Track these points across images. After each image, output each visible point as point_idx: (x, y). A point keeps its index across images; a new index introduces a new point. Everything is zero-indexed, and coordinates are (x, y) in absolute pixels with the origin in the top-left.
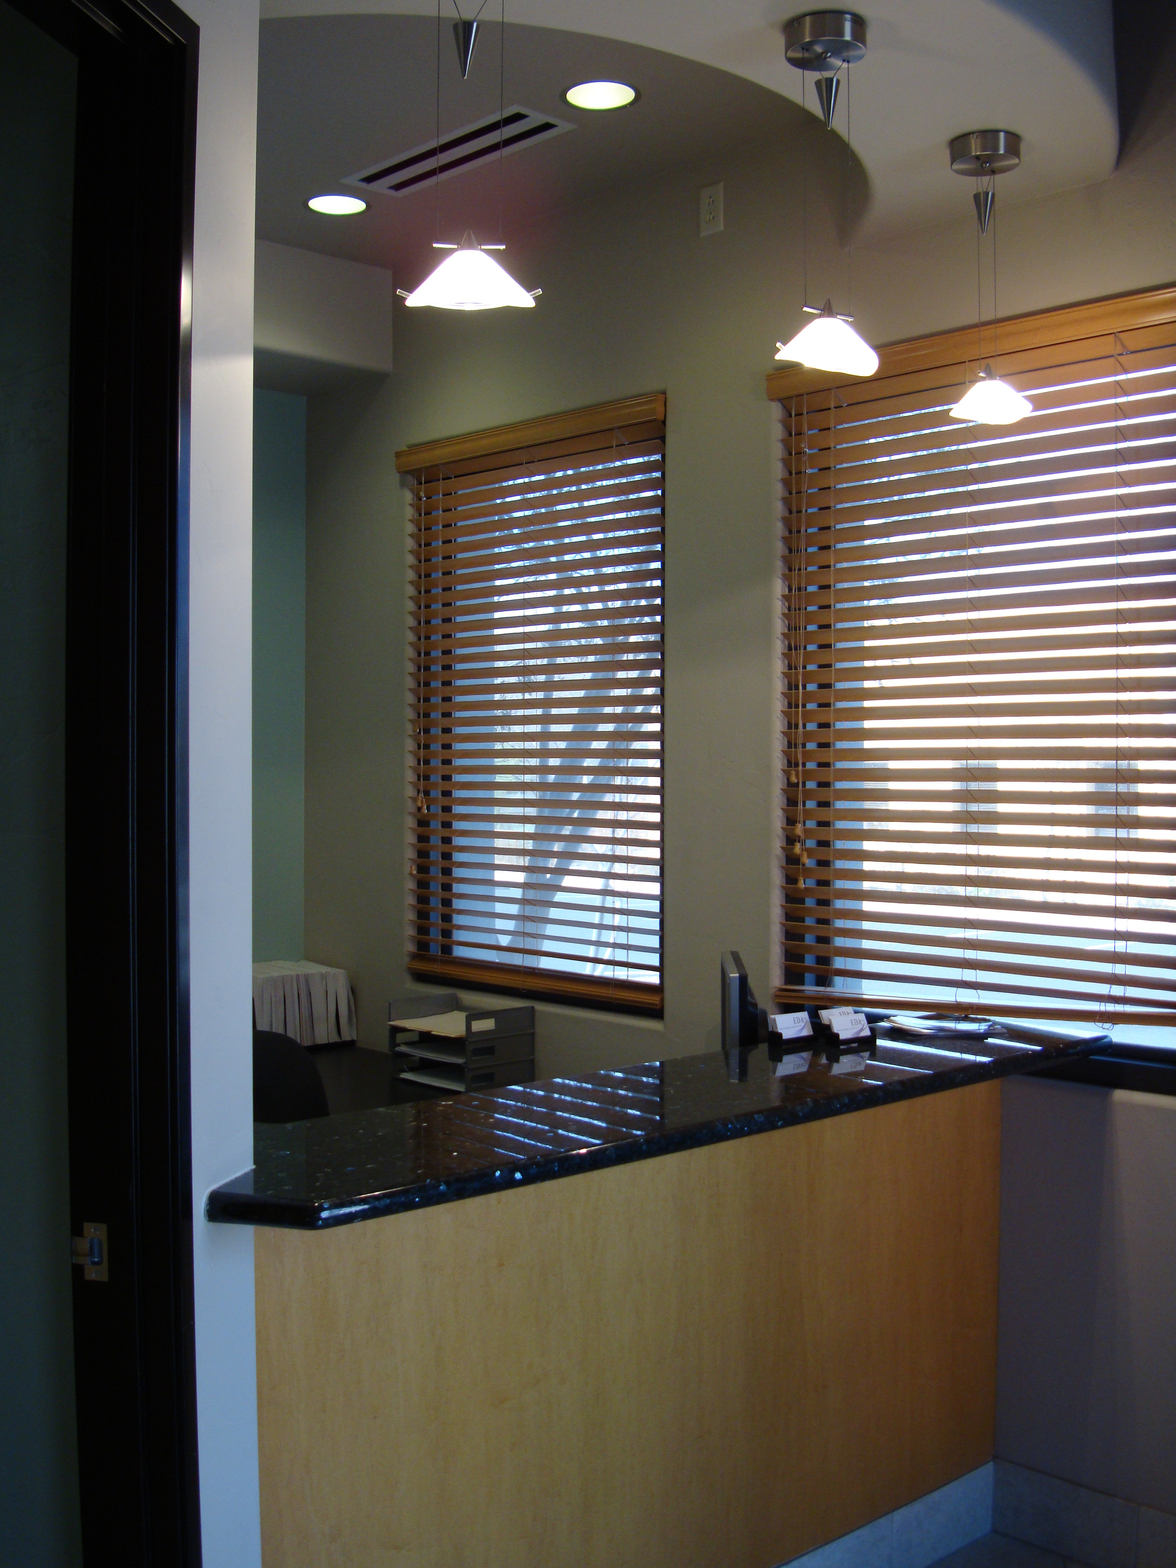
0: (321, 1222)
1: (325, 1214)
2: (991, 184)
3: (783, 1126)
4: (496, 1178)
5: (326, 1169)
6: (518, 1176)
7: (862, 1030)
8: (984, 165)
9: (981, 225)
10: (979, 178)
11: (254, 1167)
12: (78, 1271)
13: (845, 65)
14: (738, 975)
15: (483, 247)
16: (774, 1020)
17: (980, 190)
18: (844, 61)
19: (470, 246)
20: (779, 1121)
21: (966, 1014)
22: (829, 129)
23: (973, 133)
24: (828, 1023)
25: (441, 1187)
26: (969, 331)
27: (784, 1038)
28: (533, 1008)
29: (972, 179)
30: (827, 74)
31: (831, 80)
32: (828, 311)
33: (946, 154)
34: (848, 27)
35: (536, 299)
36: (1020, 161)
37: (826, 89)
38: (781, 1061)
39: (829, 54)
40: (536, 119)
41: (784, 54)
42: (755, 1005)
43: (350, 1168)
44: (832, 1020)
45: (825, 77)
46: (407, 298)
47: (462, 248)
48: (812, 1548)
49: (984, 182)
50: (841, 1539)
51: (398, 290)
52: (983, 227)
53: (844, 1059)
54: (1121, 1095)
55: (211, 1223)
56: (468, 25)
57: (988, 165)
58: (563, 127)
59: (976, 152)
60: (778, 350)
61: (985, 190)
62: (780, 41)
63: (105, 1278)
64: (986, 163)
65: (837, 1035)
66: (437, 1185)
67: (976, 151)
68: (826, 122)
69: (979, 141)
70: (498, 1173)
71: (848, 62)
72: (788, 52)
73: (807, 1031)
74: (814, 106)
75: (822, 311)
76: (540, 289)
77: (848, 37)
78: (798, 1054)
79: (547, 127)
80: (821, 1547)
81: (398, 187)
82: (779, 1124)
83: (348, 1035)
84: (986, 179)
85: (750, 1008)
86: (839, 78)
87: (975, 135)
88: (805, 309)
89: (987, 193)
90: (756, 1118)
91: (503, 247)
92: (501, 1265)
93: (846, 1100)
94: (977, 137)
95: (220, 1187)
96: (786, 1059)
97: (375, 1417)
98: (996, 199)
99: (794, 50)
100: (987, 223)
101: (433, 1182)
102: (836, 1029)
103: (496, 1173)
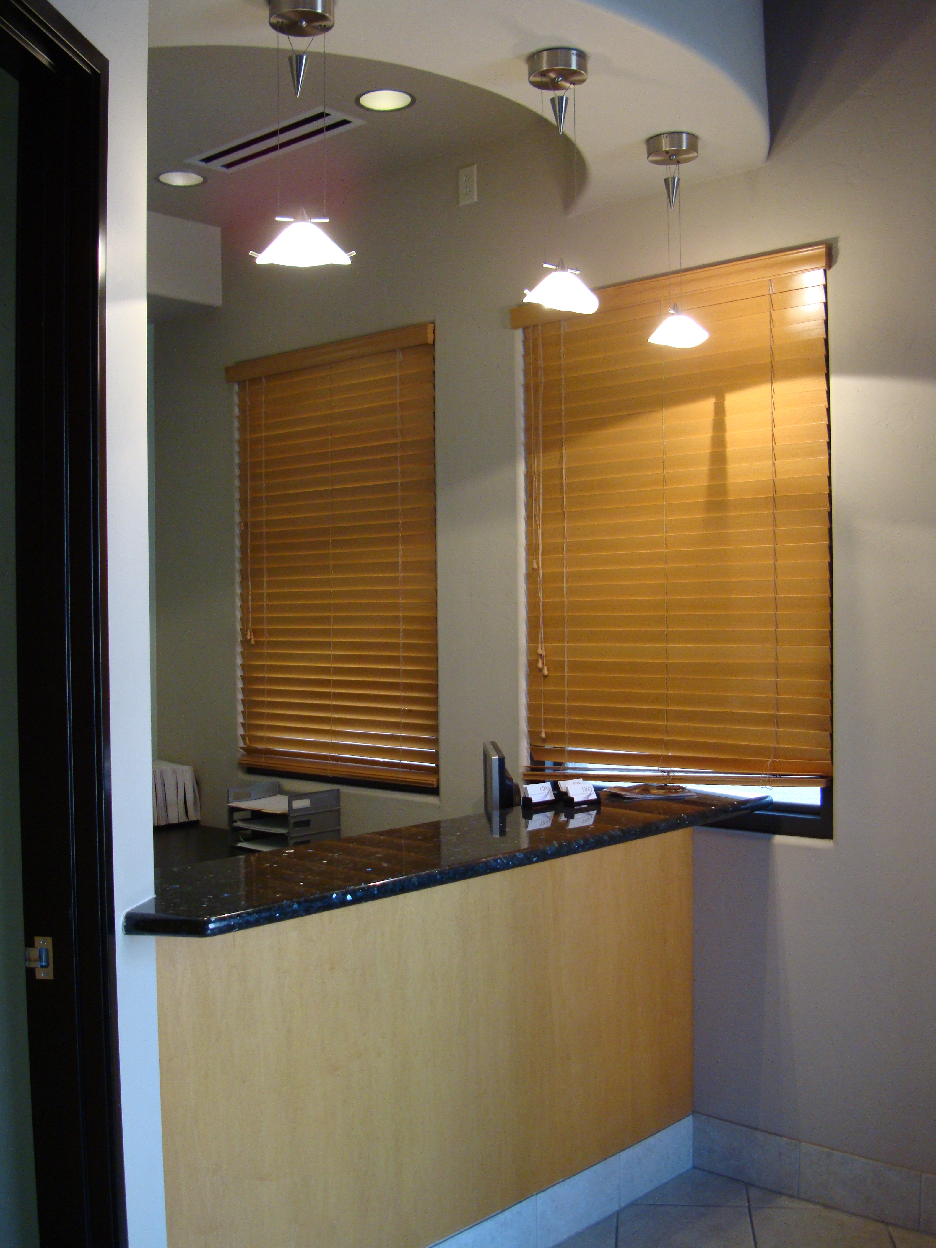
0: (209, 931)
1: (211, 926)
2: (677, 171)
3: (537, 862)
4: (333, 899)
5: (209, 896)
6: (349, 897)
7: (590, 794)
8: (672, 157)
9: (670, 200)
10: (668, 166)
11: (155, 896)
12: (30, 972)
13: (572, 86)
14: (497, 757)
15: (313, 220)
16: (526, 789)
17: (669, 176)
18: (571, 83)
19: (303, 219)
20: (534, 857)
21: (666, 783)
22: (561, 133)
23: (663, 134)
24: (566, 791)
25: (295, 906)
26: (661, 278)
27: (533, 801)
28: (339, 790)
29: (664, 167)
30: (559, 93)
31: (562, 98)
32: (561, 266)
33: (644, 150)
34: (574, 59)
35: (352, 258)
36: (698, 155)
37: (558, 105)
38: (531, 818)
39: (560, 79)
40: (336, 116)
41: (528, 79)
42: (511, 780)
43: (226, 895)
44: (569, 788)
45: (558, 95)
46: (256, 258)
47: (297, 221)
48: (562, 1180)
49: (670, 170)
50: (582, 1173)
51: (251, 252)
52: (671, 203)
53: (577, 816)
54: (780, 839)
55: (127, 935)
56: (299, 58)
57: (674, 157)
58: (356, 123)
59: (666, 148)
60: (526, 295)
61: (672, 176)
62: (524, 68)
63: (51, 977)
64: (673, 155)
65: (573, 799)
66: (292, 904)
67: (665, 146)
68: (558, 125)
69: (668, 140)
70: (334, 896)
71: (574, 84)
72: (531, 77)
73: (550, 797)
74: (549, 115)
75: (557, 267)
76: (354, 251)
77: (574, 67)
78: (544, 813)
79: (344, 122)
80: (568, 1178)
81: (229, 166)
82: (534, 859)
83: (193, 816)
84: (673, 167)
85: (507, 782)
86: (567, 96)
87: (665, 135)
88: (545, 265)
89: (674, 178)
90: (518, 856)
91: (327, 220)
92: (332, 969)
93: (582, 842)
94: (666, 137)
95: (132, 910)
96: (536, 817)
97: (244, 1082)
98: (681, 182)
99: (535, 76)
100: (675, 198)
101: (288, 902)
102: (571, 794)
103: (333, 895)
